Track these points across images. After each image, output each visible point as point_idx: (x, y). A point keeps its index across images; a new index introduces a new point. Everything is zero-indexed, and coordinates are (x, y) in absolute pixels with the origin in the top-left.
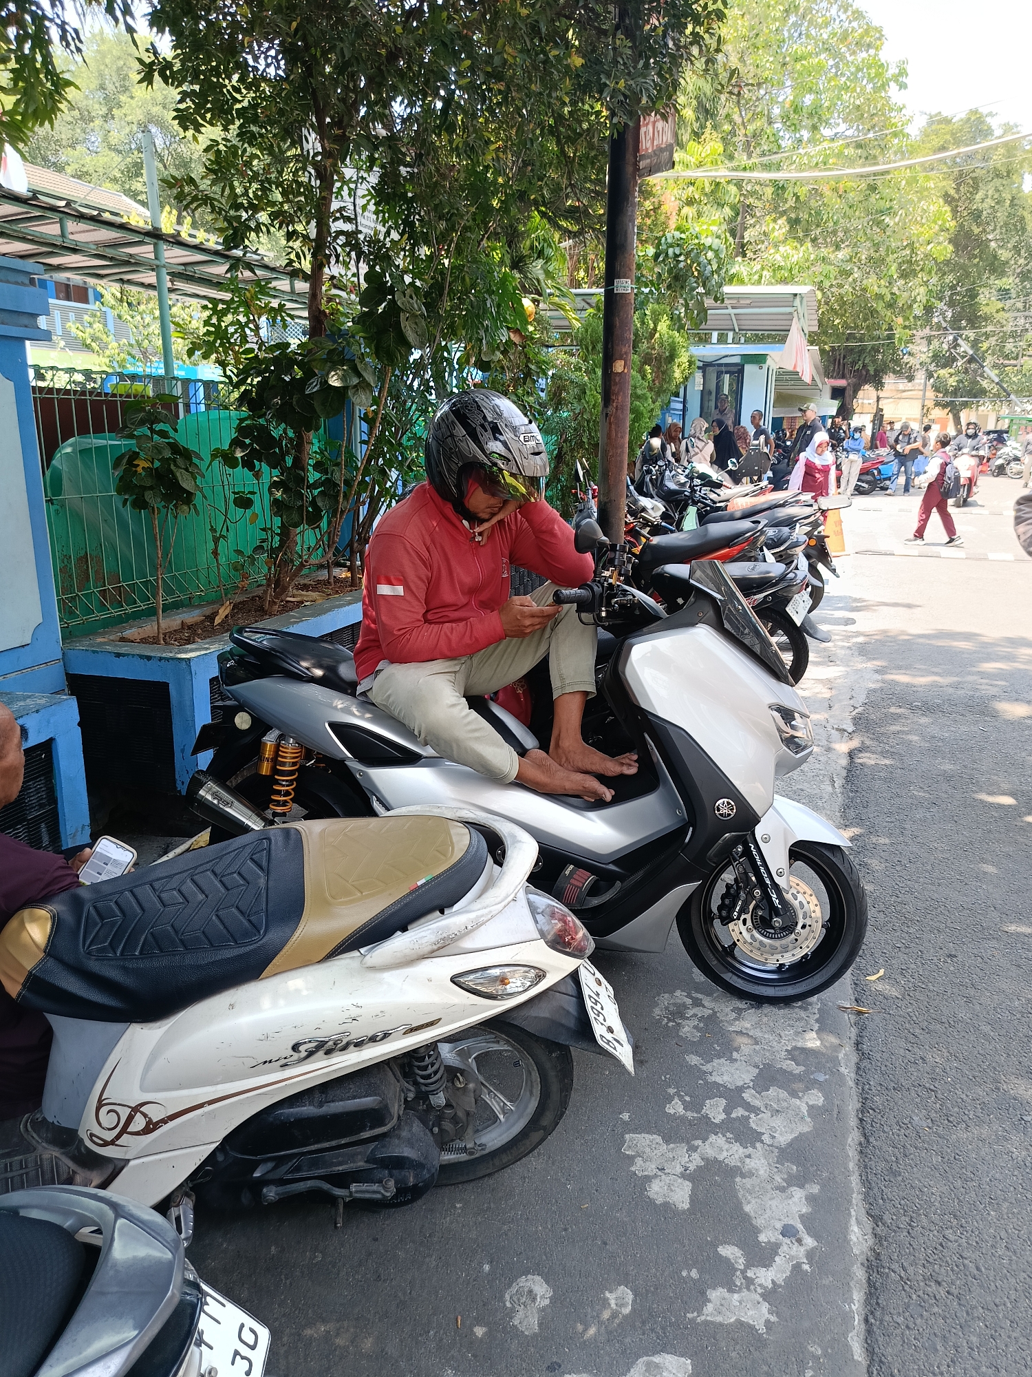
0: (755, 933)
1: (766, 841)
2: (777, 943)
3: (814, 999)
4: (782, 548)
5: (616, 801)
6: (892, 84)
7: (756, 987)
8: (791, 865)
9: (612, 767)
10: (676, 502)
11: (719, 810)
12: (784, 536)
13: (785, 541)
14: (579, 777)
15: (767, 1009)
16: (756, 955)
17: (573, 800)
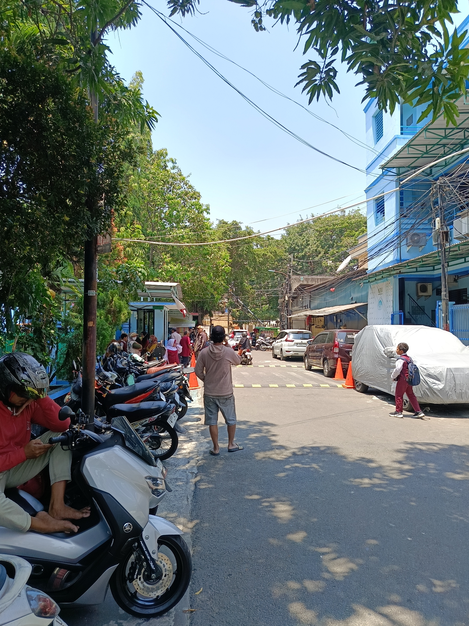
0: (145, 583)
1: (147, 539)
2: (154, 587)
3: (172, 610)
4: (168, 391)
5: (80, 531)
6: (204, 212)
7: (146, 610)
8: (159, 548)
9: (78, 515)
10: (123, 373)
11: (125, 528)
12: (168, 386)
13: (169, 388)
14: (63, 522)
15: (152, 620)
16: (145, 594)
17: (60, 534)
